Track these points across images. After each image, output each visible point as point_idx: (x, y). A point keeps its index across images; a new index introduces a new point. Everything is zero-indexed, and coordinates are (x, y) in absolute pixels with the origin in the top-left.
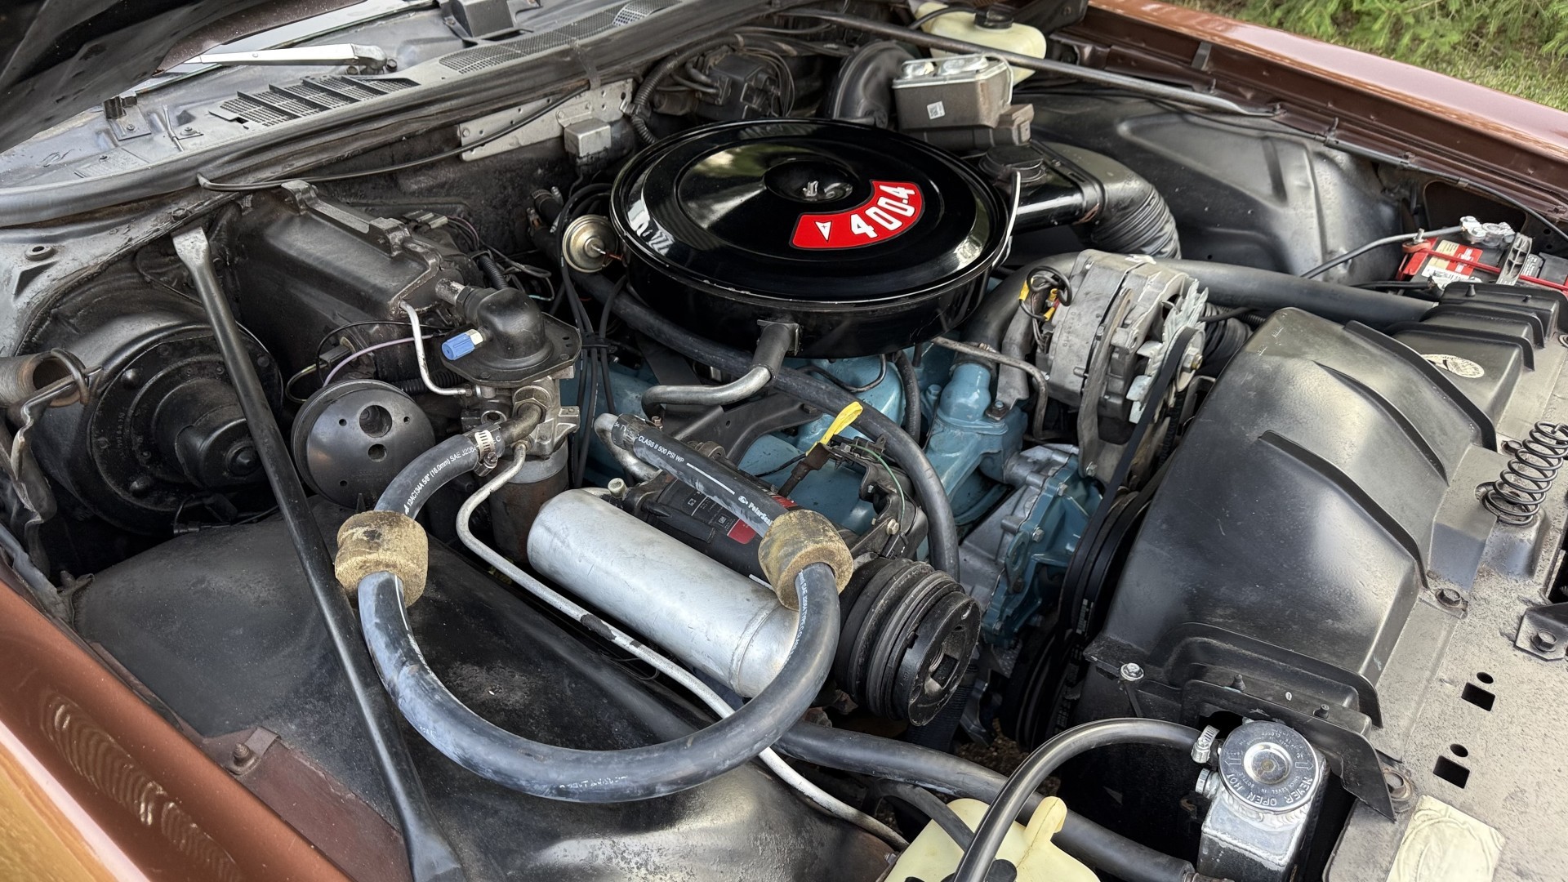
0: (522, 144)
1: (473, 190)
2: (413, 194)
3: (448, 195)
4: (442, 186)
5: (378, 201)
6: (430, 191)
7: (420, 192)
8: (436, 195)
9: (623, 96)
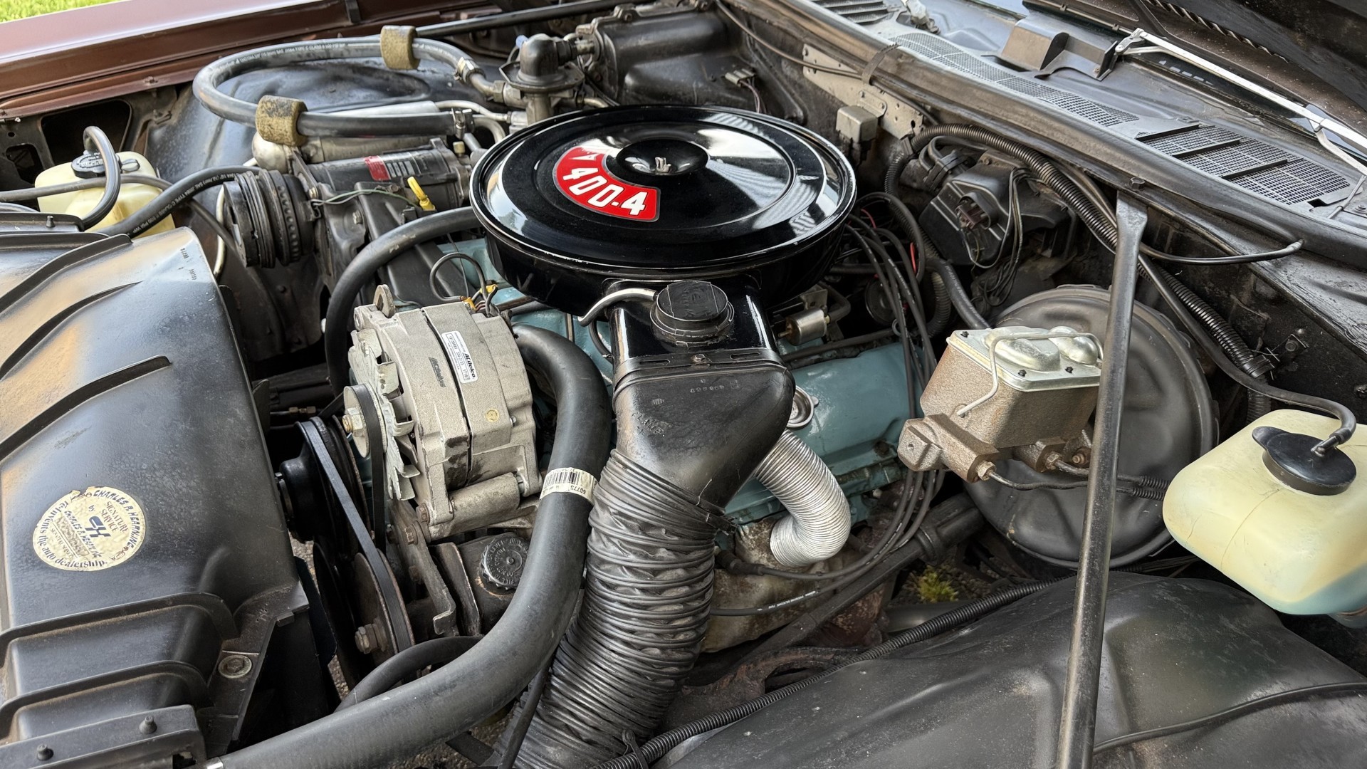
0: (836, 95)
9: (913, 124)
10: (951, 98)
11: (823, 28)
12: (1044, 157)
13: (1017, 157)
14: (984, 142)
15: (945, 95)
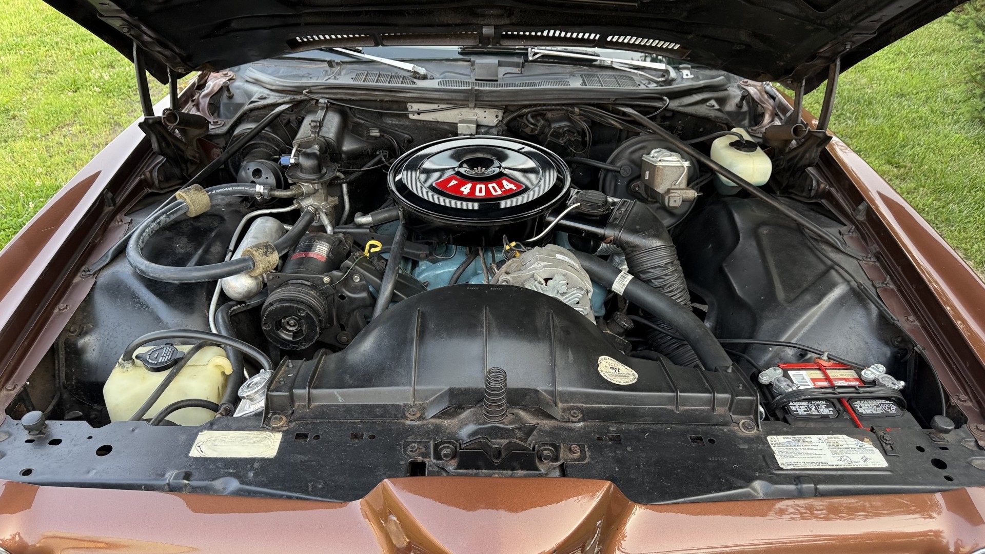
0: (439, 120)
1: (416, 131)
2: (388, 124)
3: (404, 130)
4: (402, 125)
5: (373, 121)
6: (396, 125)
7: (392, 124)
8: (398, 128)
9: (497, 116)
10: (511, 99)
11: (414, 93)
12: (572, 105)
13: (561, 110)
14: (543, 110)
15: (507, 99)
